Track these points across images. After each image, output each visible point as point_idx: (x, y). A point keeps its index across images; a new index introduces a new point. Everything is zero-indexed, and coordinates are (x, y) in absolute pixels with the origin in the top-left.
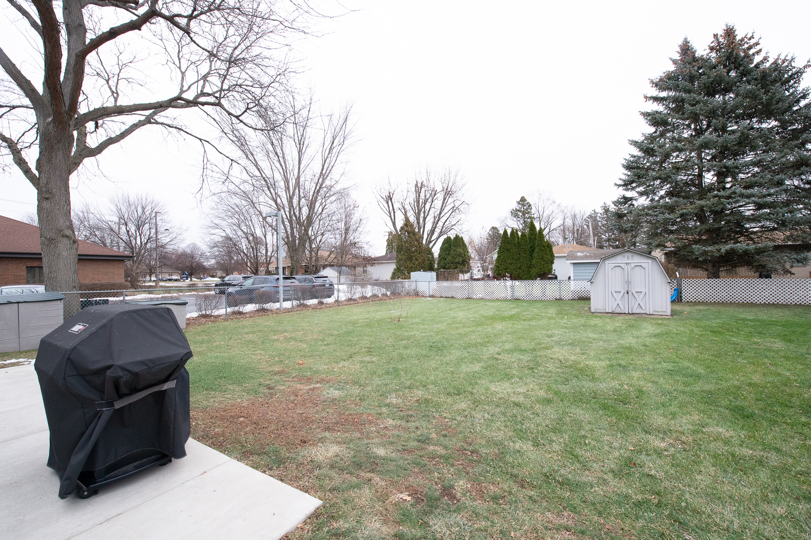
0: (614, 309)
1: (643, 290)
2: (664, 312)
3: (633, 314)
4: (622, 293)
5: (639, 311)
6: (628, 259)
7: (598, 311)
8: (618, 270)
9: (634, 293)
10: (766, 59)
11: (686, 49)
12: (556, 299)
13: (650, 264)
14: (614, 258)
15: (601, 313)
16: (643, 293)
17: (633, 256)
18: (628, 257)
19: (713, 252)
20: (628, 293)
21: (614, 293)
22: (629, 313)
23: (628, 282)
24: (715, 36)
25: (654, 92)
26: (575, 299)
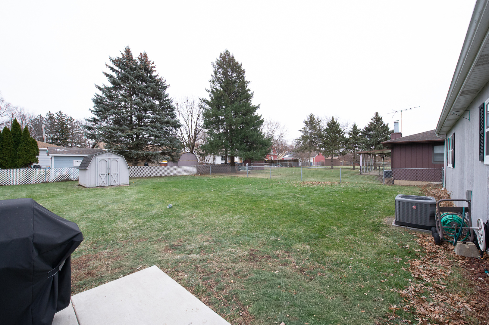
0: (100, 185)
1: (116, 173)
2: (126, 183)
3: (111, 186)
4: (106, 175)
5: (115, 184)
6: (109, 156)
7: (91, 186)
8: (104, 162)
9: (112, 175)
10: (157, 76)
11: (128, 51)
12: (42, 182)
13: (120, 159)
14: (101, 155)
15: (92, 187)
16: (117, 174)
17: (111, 155)
18: (109, 155)
19: (140, 154)
20: (108, 175)
21: (101, 175)
22: (109, 186)
23: (109, 169)
24: (141, 54)
25: (112, 65)
26: (58, 181)
